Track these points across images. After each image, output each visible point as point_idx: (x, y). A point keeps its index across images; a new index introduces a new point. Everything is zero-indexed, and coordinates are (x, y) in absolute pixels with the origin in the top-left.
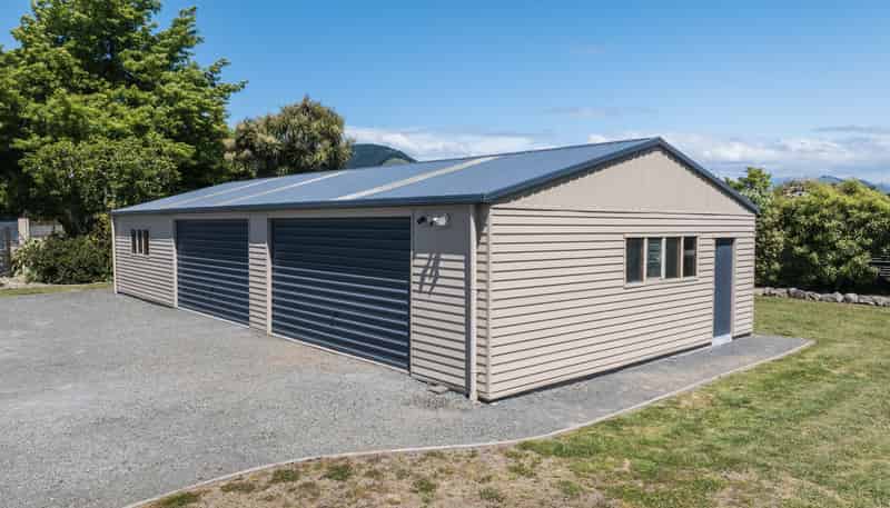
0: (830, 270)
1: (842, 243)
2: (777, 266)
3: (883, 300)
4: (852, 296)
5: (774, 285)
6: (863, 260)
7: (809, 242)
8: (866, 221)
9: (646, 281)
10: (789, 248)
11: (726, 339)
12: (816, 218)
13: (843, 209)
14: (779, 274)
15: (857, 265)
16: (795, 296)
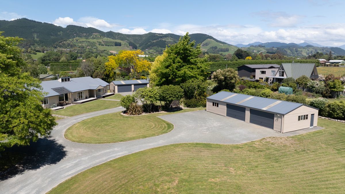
0: (336, 116)
1: (338, 111)
2: (327, 114)
3: (343, 121)
4: (339, 120)
5: (326, 117)
6: (341, 114)
7: (332, 110)
8: (342, 108)
9: (301, 120)
10: (329, 111)
11: (312, 127)
12: (334, 107)
13: (338, 106)
14: (327, 115)
15: (340, 115)
16: (329, 119)
